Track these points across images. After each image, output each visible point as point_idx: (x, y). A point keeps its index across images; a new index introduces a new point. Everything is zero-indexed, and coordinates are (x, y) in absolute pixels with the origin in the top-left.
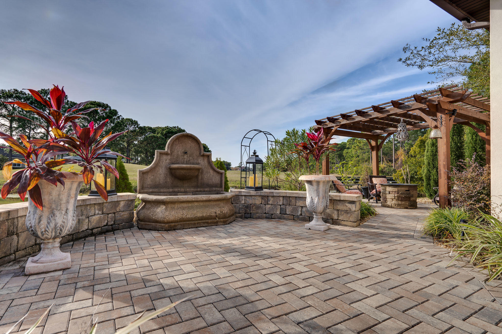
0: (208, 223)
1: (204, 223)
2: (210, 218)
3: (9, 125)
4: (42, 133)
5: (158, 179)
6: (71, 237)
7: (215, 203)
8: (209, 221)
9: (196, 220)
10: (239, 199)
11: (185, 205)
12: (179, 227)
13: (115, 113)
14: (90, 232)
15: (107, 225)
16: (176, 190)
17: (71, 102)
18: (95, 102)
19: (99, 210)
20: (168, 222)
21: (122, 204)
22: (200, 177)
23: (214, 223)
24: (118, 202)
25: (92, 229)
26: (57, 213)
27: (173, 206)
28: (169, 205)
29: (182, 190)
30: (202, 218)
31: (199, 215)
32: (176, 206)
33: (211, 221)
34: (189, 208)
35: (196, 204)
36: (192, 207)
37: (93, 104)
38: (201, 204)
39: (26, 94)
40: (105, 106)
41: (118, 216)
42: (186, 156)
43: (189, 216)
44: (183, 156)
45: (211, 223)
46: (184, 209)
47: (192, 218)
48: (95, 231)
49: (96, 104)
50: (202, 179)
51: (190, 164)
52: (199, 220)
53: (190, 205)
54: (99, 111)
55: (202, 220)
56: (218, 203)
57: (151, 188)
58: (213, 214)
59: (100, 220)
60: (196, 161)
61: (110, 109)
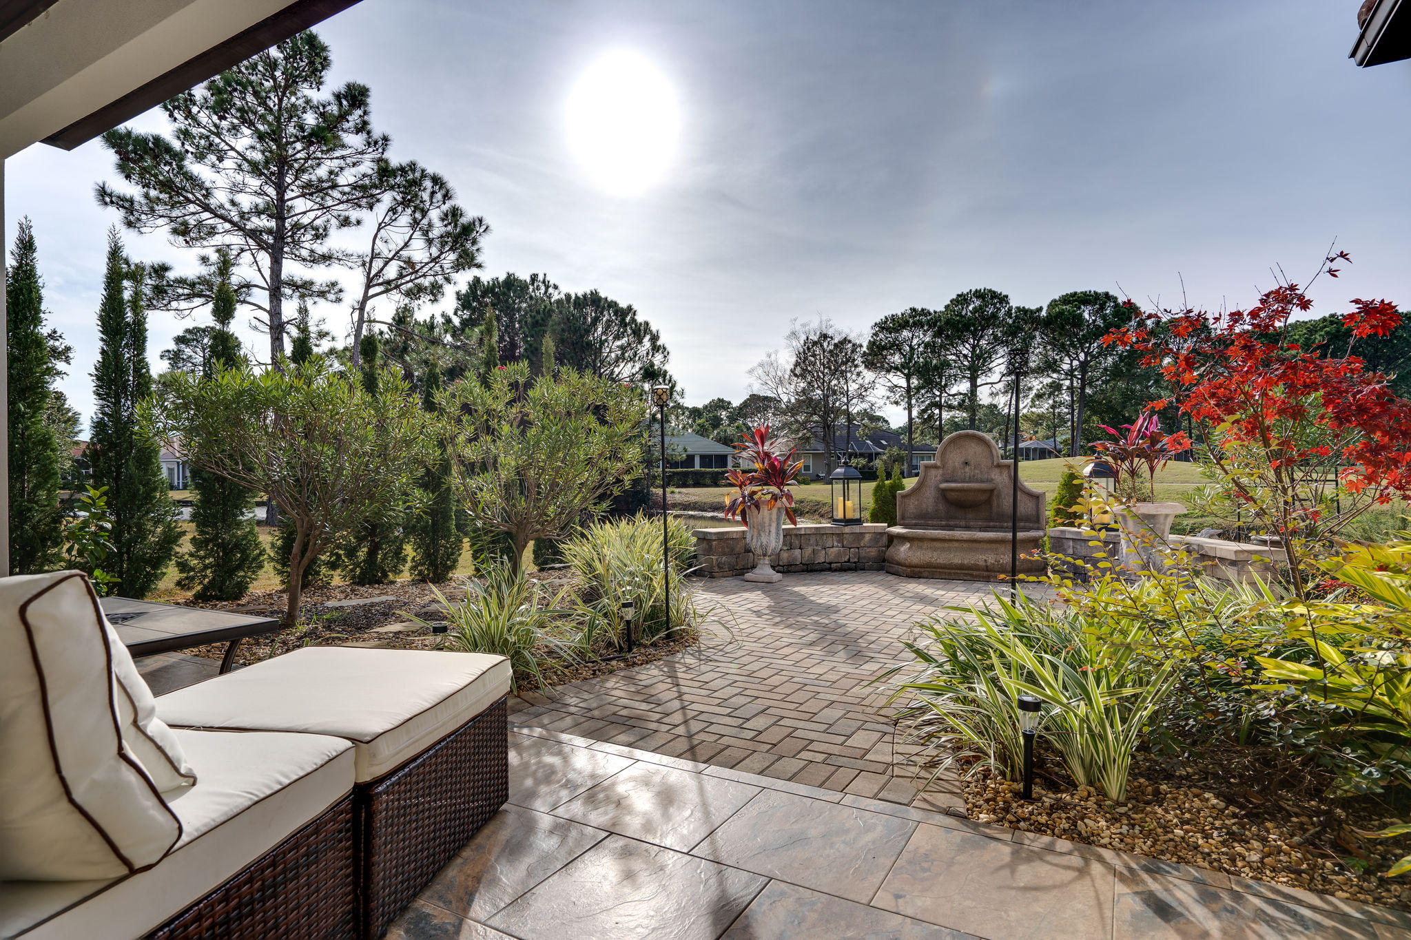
0: (971, 575)
1: (966, 575)
2: (975, 567)
3: (905, 385)
4: (961, 394)
5: (924, 506)
6: (805, 567)
7: (989, 546)
8: (975, 573)
9: (952, 569)
10: (1063, 545)
11: (938, 544)
12: (926, 574)
13: (1129, 310)
14: (828, 566)
15: (849, 561)
16: (952, 523)
17: (1018, 308)
18: (1076, 293)
19: (838, 542)
20: (910, 566)
21: (867, 537)
22: (995, 504)
23: (983, 577)
24: (862, 534)
25: (830, 563)
26: (762, 534)
27: (920, 544)
28: (916, 543)
29: (963, 523)
30: (961, 567)
31: (957, 561)
32: (925, 544)
33: (978, 573)
34: (943, 550)
35: (956, 544)
36: (949, 549)
37: (1069, 302)
38: (965, 545)
39: (930, 314)
40: (1099, 300)
41: (863, 553)
42: (967, 469)
43: (941, 561)
44: (964, 468)
45: (976, 576)
46: (935, 549)
47: (945, 564)
48: (834, 566)
49: (1076, 301)
50: (998, 506)
51: (977, 481)
52: (958, 569)
53: (946, 545)
54: (1086, 316)
55: (961, 569)
56: (994, 546)
57: (915, 518)
58: (982, 563)
59: (839, 554)
60: (986, 476)
61: (1117, 305)
